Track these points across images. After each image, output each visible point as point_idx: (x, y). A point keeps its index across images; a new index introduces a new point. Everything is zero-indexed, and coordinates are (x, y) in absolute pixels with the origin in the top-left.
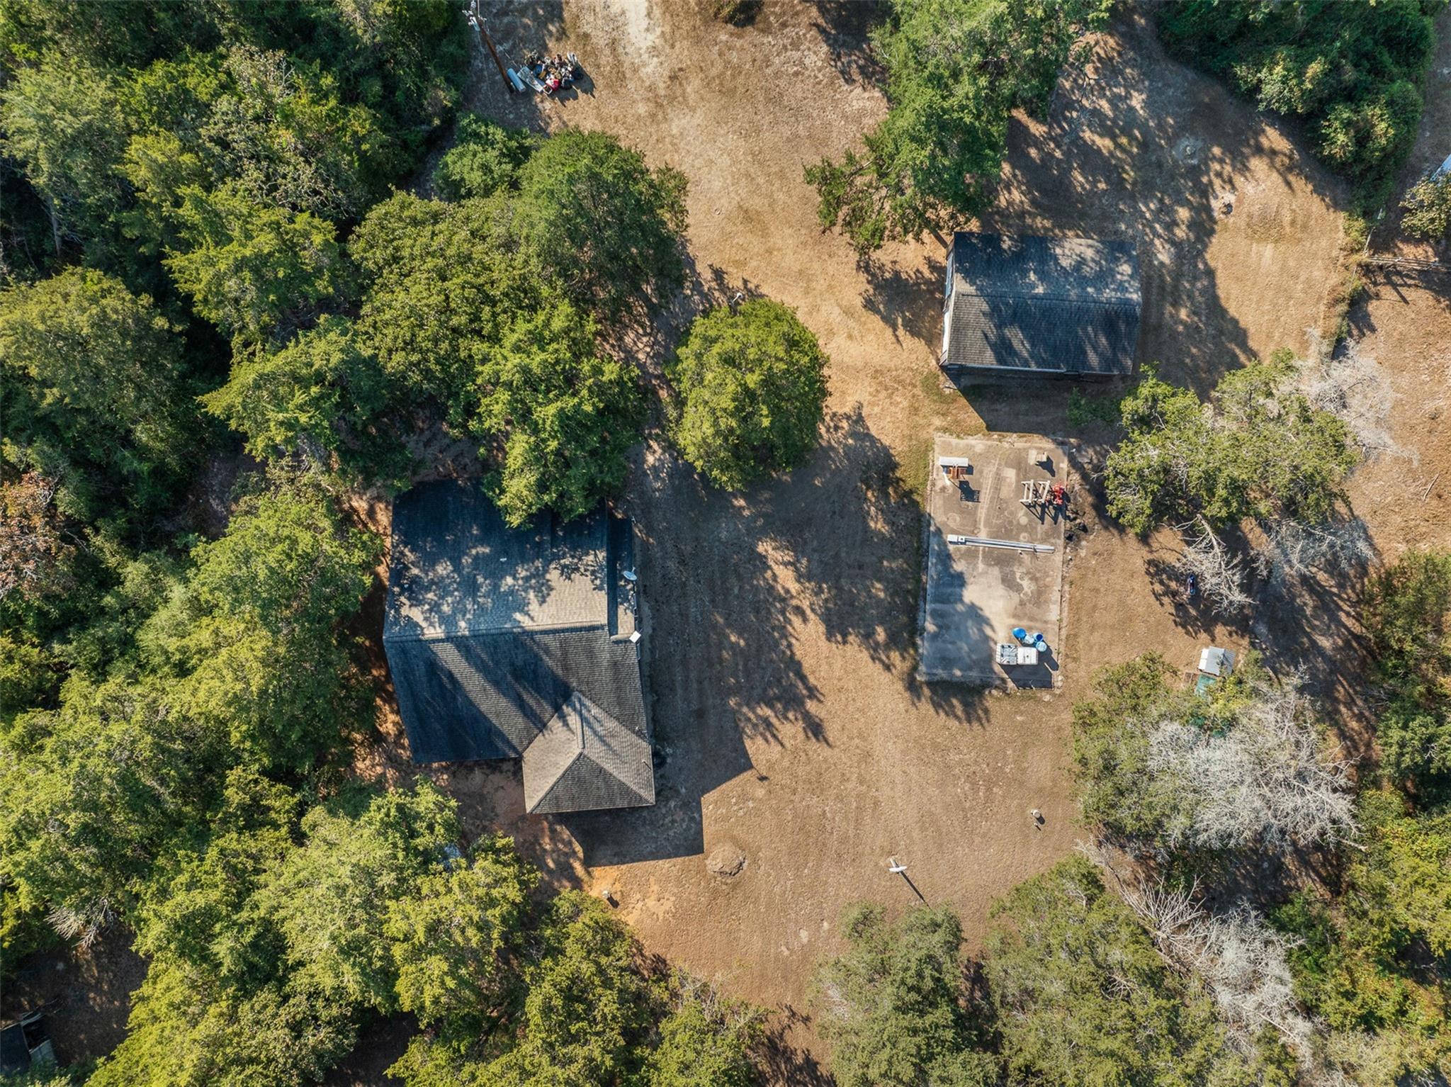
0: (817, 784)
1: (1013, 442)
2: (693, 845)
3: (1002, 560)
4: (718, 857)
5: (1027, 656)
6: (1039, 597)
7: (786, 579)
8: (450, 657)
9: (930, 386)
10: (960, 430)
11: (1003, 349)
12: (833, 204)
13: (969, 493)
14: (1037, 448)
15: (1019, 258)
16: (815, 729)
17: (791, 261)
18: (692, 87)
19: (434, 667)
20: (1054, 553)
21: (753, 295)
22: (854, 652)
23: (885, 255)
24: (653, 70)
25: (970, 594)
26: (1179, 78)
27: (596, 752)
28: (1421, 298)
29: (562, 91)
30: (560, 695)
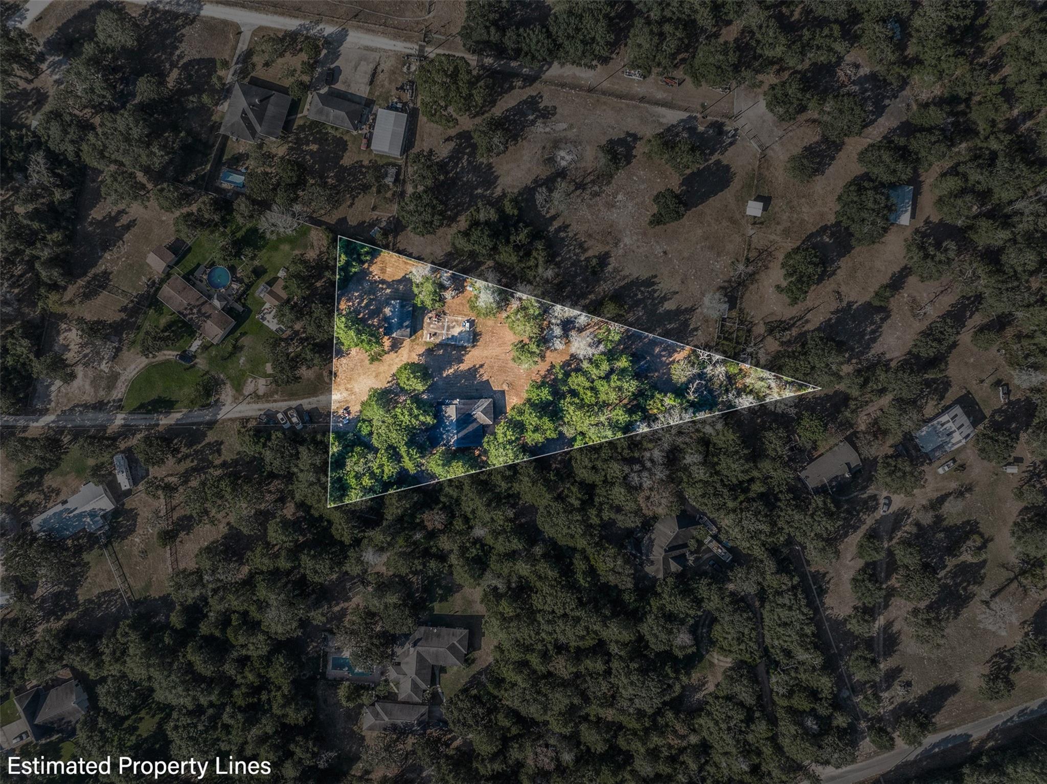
0: (492, 367)
1: (425, 325)
2: (503, 392)
3: (449, 328)
4: (505, 387)
5: (468, 325)
6: (457, 321)
7: (451, 371)
8: (460, 435)
9: (413, 341)
10: (422, 336)
11: (407, 327)
12: (377, 359)
13: (435, 334)
14: (427, 320)
15: (389, 323)
16: (482, 366)
17: (386, 368)
18: (349, 386)
19: (463, 438)
20: (448, 318)
21: (394, 375)
22: (466, 358)
23: (386, 349)
24: (345, 394)
25: (456, 334)
26: (351, 286)
27: (481, 409)
28: (399, 238)
29: (349, 413)
30: (470, 415)
